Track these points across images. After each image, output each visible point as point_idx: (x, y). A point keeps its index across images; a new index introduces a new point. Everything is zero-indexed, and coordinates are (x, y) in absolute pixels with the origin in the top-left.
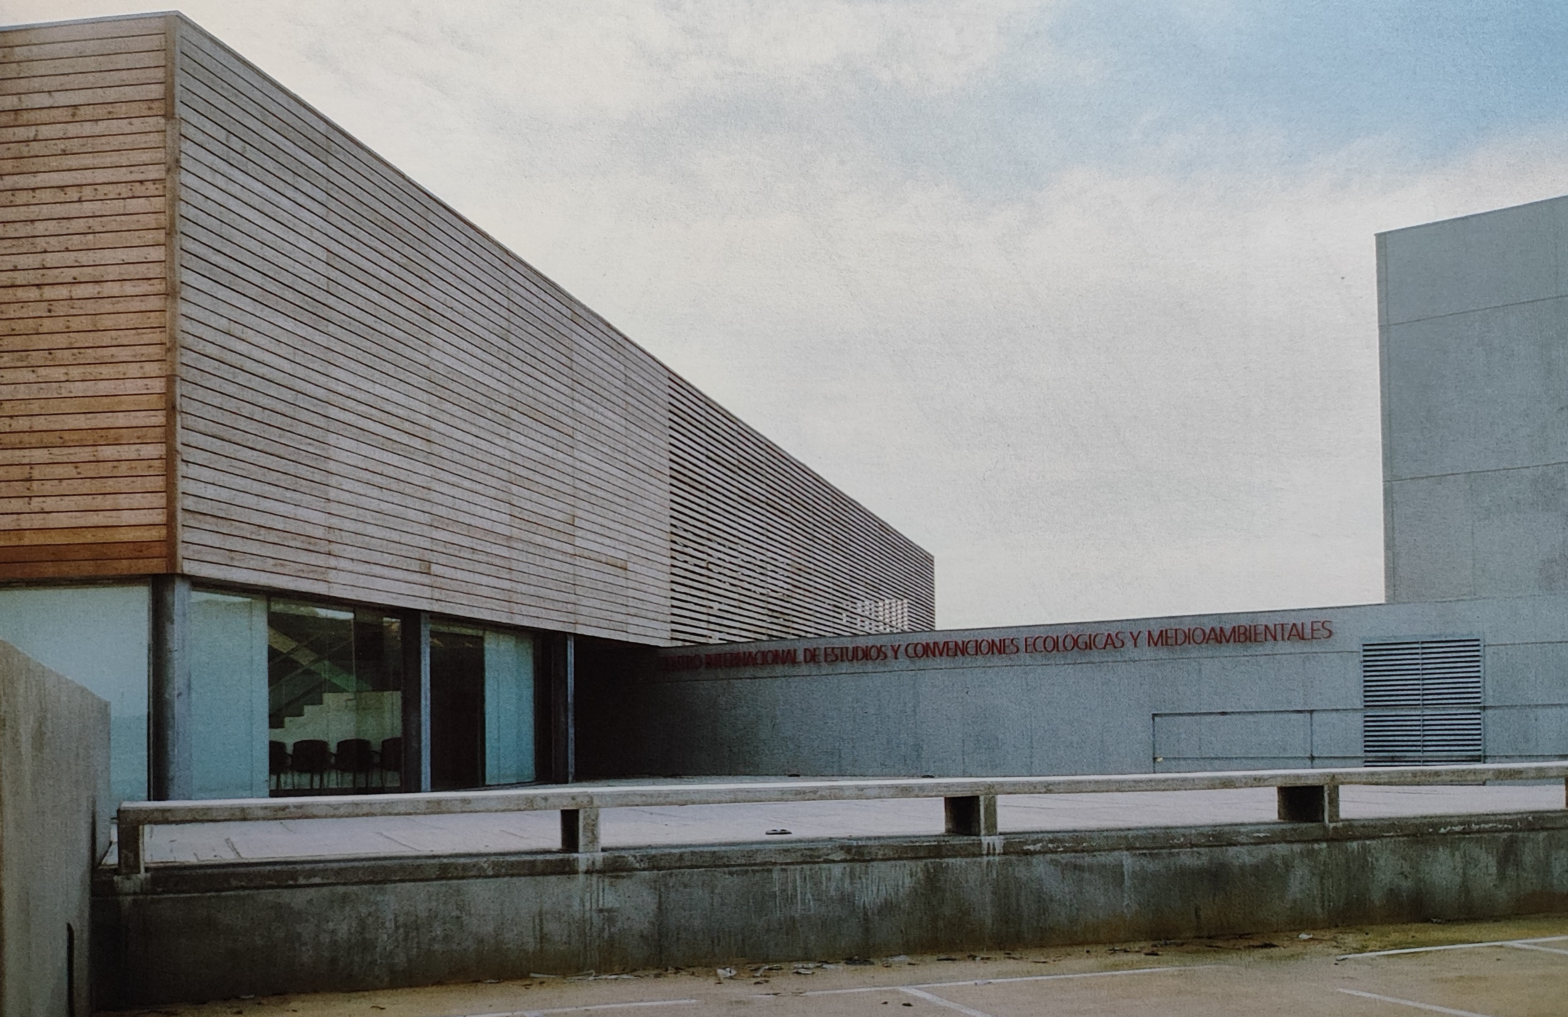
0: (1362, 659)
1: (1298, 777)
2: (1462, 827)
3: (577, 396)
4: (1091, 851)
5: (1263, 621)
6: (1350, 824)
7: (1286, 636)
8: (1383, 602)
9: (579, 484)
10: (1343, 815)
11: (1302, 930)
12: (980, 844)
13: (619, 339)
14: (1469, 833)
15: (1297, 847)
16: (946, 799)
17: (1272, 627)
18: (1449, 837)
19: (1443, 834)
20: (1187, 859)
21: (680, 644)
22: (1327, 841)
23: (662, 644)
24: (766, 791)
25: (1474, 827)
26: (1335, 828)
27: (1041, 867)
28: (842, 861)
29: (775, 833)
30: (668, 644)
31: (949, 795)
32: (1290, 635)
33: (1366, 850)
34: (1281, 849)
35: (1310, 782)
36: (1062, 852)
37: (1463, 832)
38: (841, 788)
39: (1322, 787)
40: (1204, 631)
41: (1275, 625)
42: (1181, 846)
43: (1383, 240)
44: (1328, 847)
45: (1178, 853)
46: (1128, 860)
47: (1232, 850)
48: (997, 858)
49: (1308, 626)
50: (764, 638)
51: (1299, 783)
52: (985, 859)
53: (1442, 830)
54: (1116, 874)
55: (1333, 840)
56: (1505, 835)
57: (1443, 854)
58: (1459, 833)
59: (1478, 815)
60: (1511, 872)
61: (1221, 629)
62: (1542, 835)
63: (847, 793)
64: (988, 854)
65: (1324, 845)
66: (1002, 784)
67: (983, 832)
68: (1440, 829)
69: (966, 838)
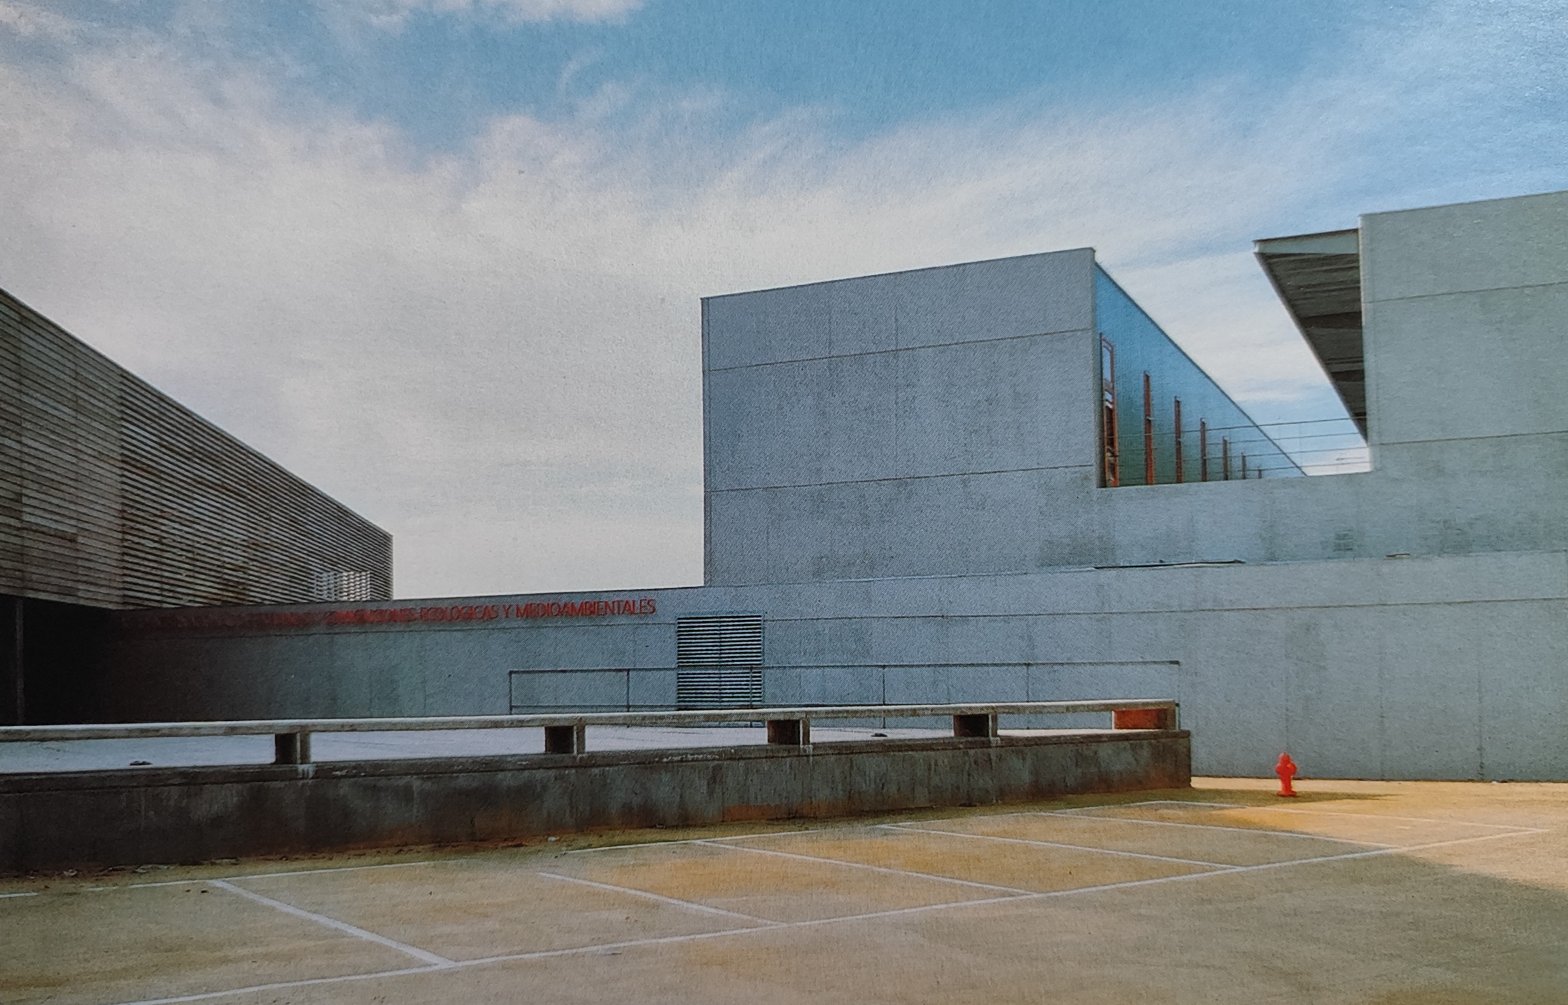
0: (677, 629)
1: (555, 720)
2: (680, 757)
3: (24, 389)
4: (387, 775)
5: (604, 598)
6: (593, 755)
7: (621, 612)
8: (702, 584)
9: (25, 466)
10: (587, 749)
11: (549, 835)
12: (296, 771)
13: (69, 341)
14: (686, 761)
15: (552, 773)
16: (277, 736)
17: (610, 603)
18: (670, 765)
19: (666, 762)
20: (463, 781)
21: (131, 608)
22: (576, 767)
23: (111, 607)
24: (115, 730)
25: (690, 757)
26: (581, 758)
27: (344, 788)
28: (179, 785)
29: (136, 764)
30: (120, 608)
31: (278, 732)
32: (624, 610)
33: (603, 775)
34: (540, 774)
35: (562, 724)
36: (364, 776)
37: (681, 761)
38: (181, 728)
39: (572, 727)
40: (559, 606)
41: (613, 602)
42: (460, 771)
43: (706, 302)
44: (576, 772)
45: (457, 777)
46: (416, 783)
47: (500, 775)
48: (310, 782)
49: (637, 605)
50: (219, 603)
51: (556, 724)
52: (301, 783)
53: (665, 760)
54: (406, 794)
55: (580, 767)
56: (712, 764)
57: (666, 777)
58: (678, 761)
59: (691, 749)
60: (718, 789)
61: (573, 604)
62: (742, 763)
63: (185, 732)
64: (302, 779)
65: (574, 771)
66: (314, 725)
67: (299, 761)
68: (663, 758)
69: (285, 765)
